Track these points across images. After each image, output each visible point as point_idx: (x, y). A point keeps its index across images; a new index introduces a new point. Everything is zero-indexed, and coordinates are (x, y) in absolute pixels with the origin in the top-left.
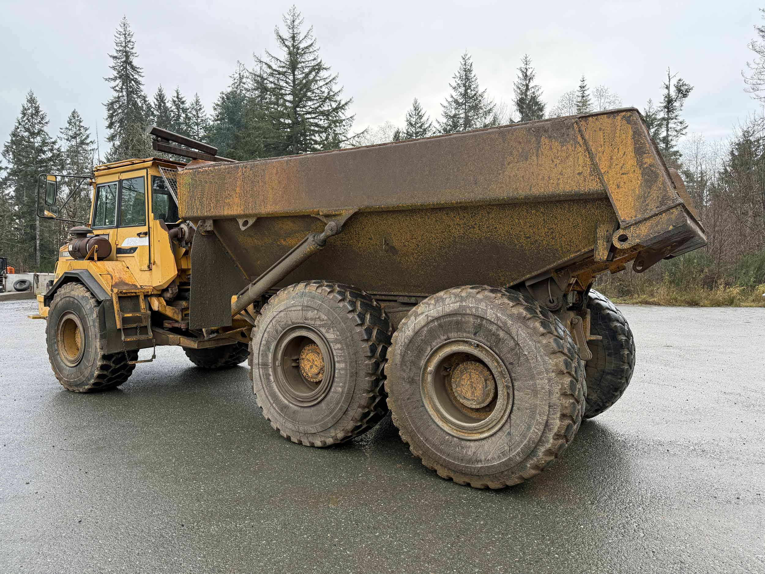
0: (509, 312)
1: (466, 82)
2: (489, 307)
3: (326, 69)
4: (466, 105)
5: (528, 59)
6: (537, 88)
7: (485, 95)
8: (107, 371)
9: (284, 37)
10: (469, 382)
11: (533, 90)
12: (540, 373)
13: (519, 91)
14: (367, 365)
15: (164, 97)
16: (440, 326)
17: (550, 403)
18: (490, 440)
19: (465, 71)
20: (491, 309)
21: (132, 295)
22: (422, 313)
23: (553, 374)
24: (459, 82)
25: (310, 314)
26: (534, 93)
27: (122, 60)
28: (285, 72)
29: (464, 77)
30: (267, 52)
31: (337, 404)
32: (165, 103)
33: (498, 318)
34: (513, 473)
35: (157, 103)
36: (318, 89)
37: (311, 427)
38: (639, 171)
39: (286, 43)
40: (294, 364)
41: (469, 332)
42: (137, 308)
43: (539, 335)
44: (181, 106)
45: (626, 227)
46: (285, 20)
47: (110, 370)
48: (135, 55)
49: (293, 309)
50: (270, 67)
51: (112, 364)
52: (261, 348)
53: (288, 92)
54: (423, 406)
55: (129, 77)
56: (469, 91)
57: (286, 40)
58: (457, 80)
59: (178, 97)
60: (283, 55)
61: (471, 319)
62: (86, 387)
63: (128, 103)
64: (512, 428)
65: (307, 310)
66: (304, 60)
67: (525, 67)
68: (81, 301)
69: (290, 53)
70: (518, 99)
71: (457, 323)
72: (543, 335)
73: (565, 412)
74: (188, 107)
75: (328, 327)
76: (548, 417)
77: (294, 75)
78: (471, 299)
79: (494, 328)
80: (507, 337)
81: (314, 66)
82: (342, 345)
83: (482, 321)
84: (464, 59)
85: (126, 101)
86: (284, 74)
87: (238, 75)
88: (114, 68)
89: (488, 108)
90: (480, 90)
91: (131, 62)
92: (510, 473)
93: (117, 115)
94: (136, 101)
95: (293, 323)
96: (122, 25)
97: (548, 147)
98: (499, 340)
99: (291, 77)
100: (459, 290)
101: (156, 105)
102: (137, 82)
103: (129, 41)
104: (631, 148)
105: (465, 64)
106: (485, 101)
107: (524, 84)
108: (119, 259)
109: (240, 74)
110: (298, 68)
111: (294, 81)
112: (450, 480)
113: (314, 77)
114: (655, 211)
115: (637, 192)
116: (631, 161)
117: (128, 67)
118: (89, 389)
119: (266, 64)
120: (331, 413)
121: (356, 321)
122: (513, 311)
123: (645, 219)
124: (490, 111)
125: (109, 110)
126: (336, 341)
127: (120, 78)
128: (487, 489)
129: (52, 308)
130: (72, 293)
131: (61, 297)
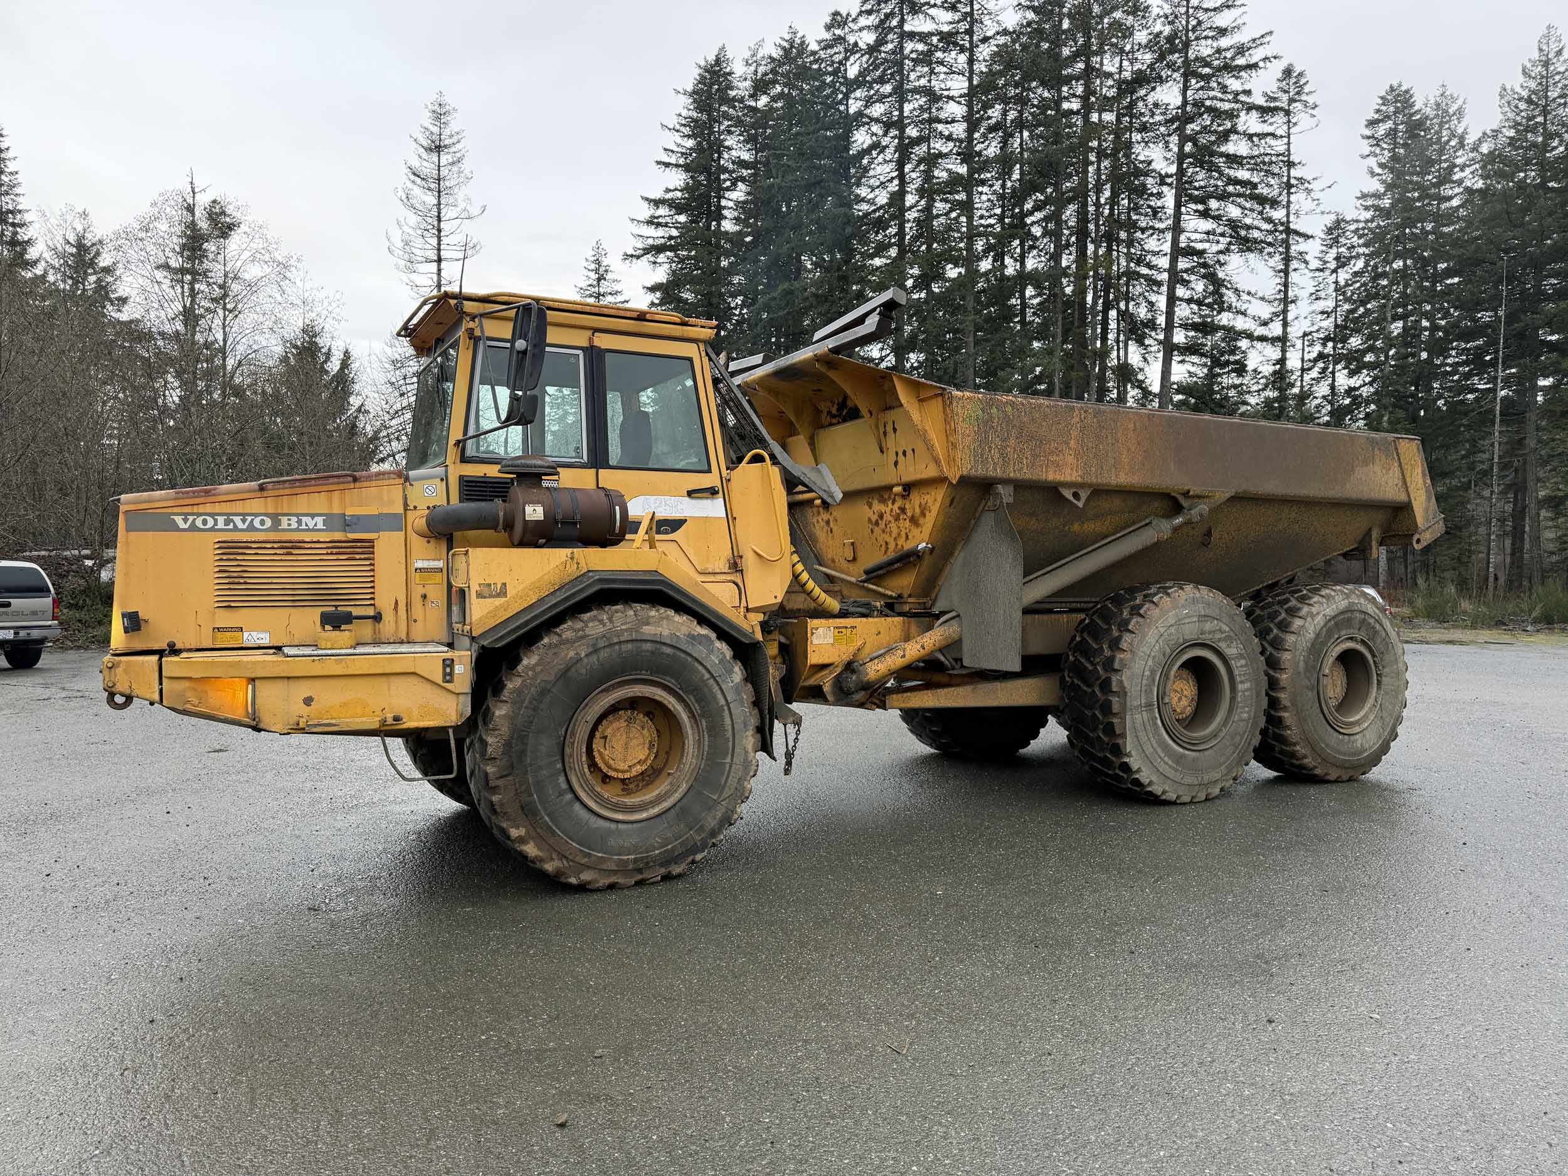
25: (1208, 626)
41: (1354, 628)
45: (1420, 532)
65: (1205, 621)
75: (1231, 640)
79: (1372, 621)
82: (1246, 660)
83: (1365, 615)
95: (1186, 641)
104: (1420, 469)
115: (1424, 505)
123: (1429, 527)
126: (1241, 656)
129: (534, 678)
130: (647, 629)
131: (594, 645)
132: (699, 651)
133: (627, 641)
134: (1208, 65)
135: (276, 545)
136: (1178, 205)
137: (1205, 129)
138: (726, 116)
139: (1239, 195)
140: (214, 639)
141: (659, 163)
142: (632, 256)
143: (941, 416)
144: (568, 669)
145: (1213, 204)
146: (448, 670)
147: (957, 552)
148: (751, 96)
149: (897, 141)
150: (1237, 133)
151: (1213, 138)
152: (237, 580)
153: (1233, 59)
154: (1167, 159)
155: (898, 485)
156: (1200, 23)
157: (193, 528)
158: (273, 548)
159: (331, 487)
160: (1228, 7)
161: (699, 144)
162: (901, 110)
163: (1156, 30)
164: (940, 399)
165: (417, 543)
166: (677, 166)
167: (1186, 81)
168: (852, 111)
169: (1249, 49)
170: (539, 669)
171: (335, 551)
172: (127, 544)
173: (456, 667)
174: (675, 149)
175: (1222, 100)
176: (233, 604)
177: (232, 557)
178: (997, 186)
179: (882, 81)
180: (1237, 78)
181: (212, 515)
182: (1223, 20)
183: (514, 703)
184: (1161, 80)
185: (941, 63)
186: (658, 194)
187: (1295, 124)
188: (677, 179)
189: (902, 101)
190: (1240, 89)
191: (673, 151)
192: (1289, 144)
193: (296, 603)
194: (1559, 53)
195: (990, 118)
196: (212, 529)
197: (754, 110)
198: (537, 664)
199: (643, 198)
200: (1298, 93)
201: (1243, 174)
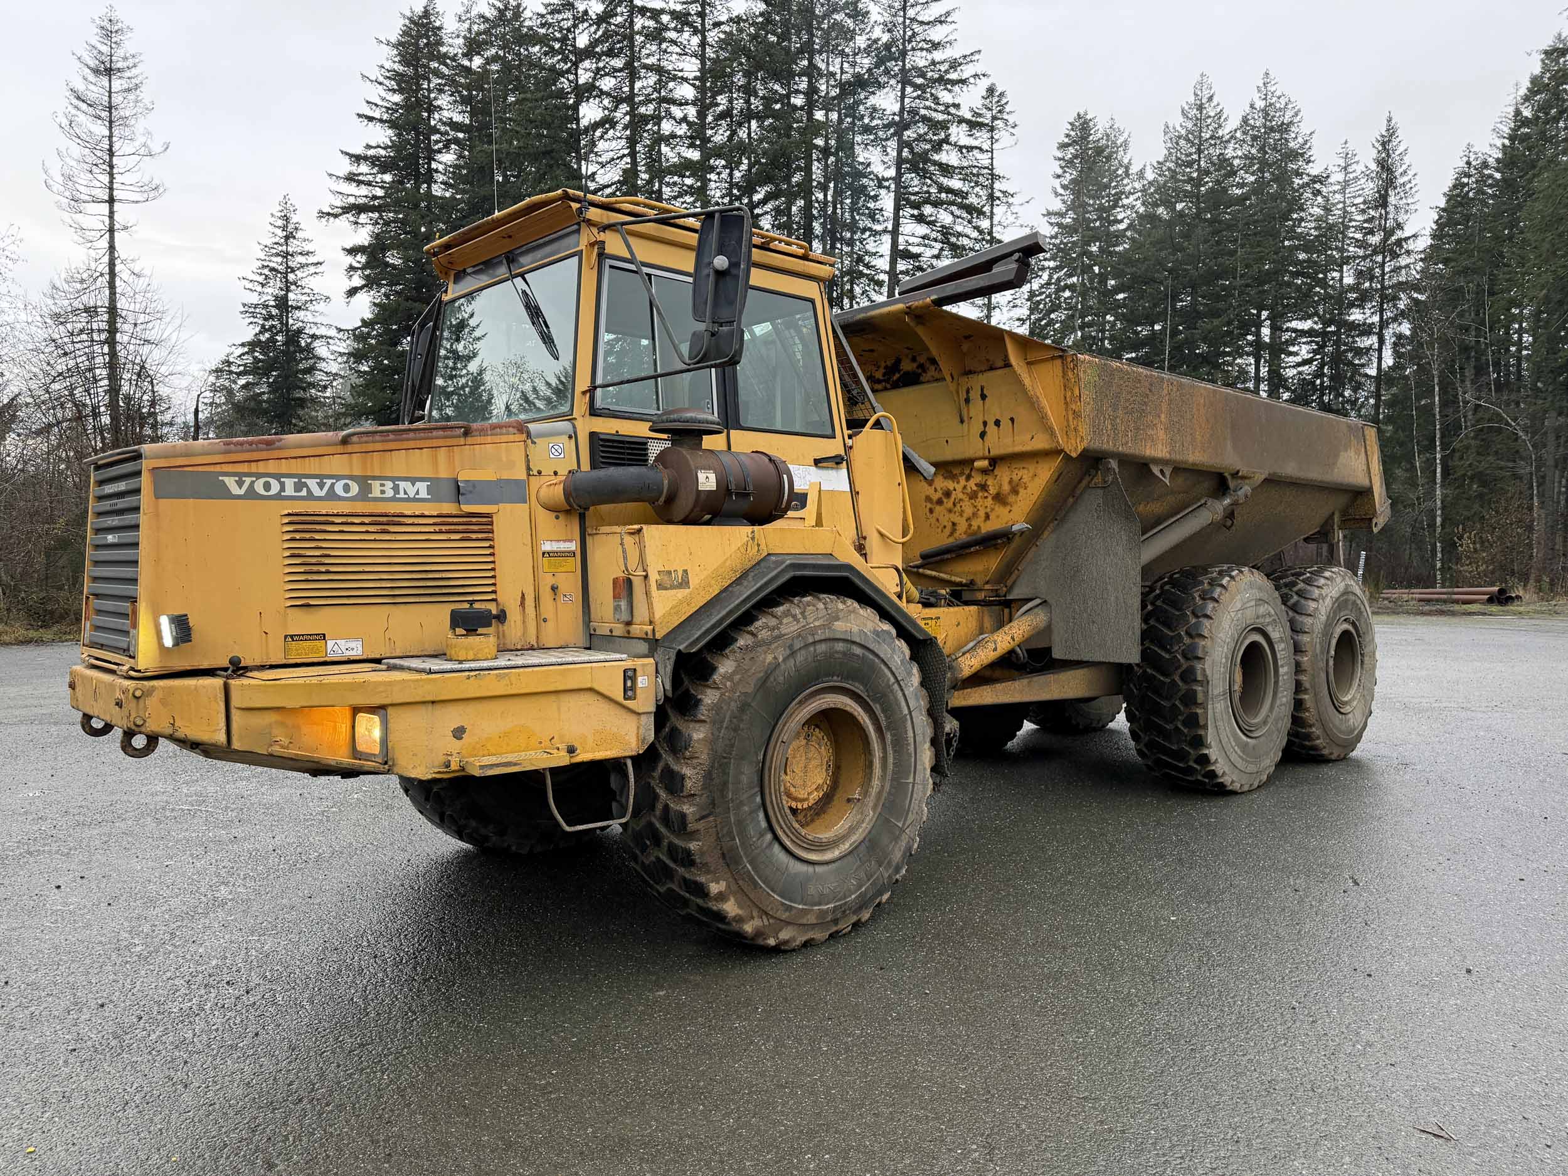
16: (1338, 606)
52: (1221, 670)
65: (1260, 605)
68: (873, 646)
95: (1248, 626)
126: (1281, 639)
129: (733, 690)
130: (839, 626)
131: (791, 647)
132: (884, 650)
133: (821, 641)
134: (923, 75)
135: (367, 520)
136: (897, 208)
137: (920, 138)
138: (437, 73)
139: (953, 203)
140: (286, 651)
141: (360, 116)
142: (329, 214)
143: (1059, 381)
144: (767, 677)
145: (928, 210)
146: (629, 684)
147: (1046, 533)
148: (464, 55)
149: (628, 118)
150: (950, 144)
151: (928, 146)
152: (315, 568)
153: (947, 72)
154: (884, 163)
155: (984, 458)
156: (914, 35)
157: (251, 494)
158: (362, 524)
159: (435, 443)
160: (941, 22)
161: (407, 99)
162: (632, 88)
163: (874, 36)
164: (1058, 362)
165: (544, 518)
166: (381, 121)
167: (903, 90)
168: (581, 81)
169: (960, 65)
170: (737, 678)
171: (444, 528)
172: (157, 515)
173: (640, 679)
174: (380, 103)
175: (936, 110)
176: (312, 602)
177: (307, 536)
178: (725, 174)
179: (610, 53)
180: (950, 91)
181: (278, 477)
182: (937, 34)
183: (714, 722)
184: (880, 86)
185: (673, 42)
186: (359, 150)
187: (997, 140)
188: (382, 136)
189: (633, 76)
190: (951, 101)
191: (376, 105)
192: (992, 159)
193: (395, 599)
194: (1210, 99)
195: (718, 105)
196: (278, 497)
197: (468, 70)
198: (734, 673)
199: (342, 152)
200: (1000, 112)
201: (955, 183)
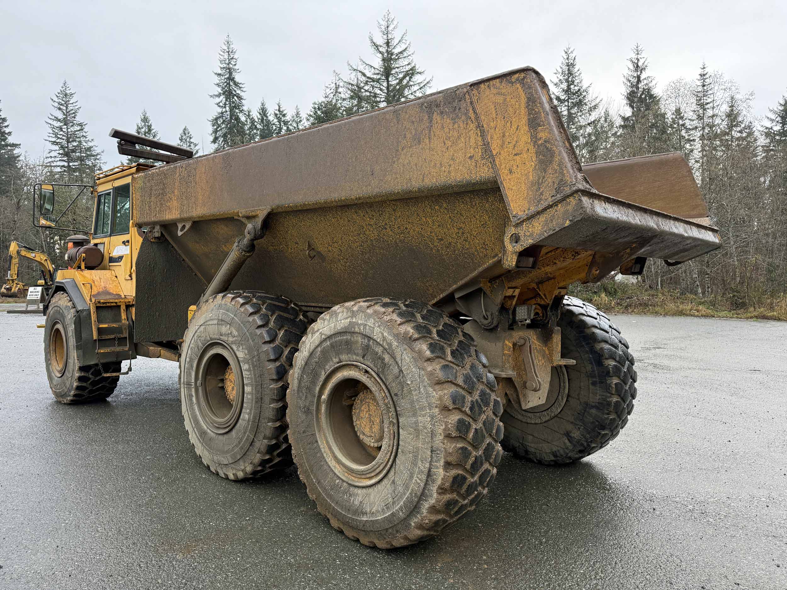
0: (395, 332)
1: (569, 77)
2: (377, 325)
3: (420, 73)
4: (568, 102)
5: (639, 48)
6: (650, 80)
7: (590, 90)
8: (86, 382)
9: (378, 43)
10: (367, 414)
11: (645, 82)
12: (422, 409)
13: (629, 84)
14: (271, 389)
15: (266, 110)
16: (332, 346)
17: (432, 447)
18: (376, 489)
19: (568, 66)
20: (379, 326)
21: (112, 304)
22: (318, 331)
23: (437, 410)
24: (561, 78)
26: (647, 84)
27: (226, 77)
28: (380, 79)
29: (567, 72)
30: (361, 60)
31: (245, 433)
32: (267, 117)
33: (384, 339)
34: (397, 531)
35: (259, 117)
36: (412, 94)
37: (224, 457)
38: (533, 150)
39: (381, 49)
40: (220, 385)
41: (357, 355)
42: (117, 318)
43: (423, 360)
44: (283, 119)
45: (518, 224)
46: (380, 26)
47: (89, 382)
48: (238, 71)
49: (210, 323)
50: (364, 75)
51: (91, 376)
52: (186, 365)
53: (382, 100)
54: (317, 442)
55: (232, 93)
56: (572, 87)
57: (381, 46)
58: (559, 76)
59: (279, 111)
60: (377, 62)
61: (360, 339)
62: (69, 398)
63: (231, 118)
64: (396, 474)
65: (222, 325)
66: (397, 66)
67: (636, 57)
68: (64, 310)
69: (384, 60)
70: (628, 92)
71: (347, 343)
72: (429, 360)
73: (449, 459)
74: (289, 120)
75: (239, 344)
76: (430, 464)
77: (388, 81)
78: (361, 315)
79: (379, 350)
80: (391, 362)
81: (407, 71)
82: (249, 365)
83: (369, 341)
84: (566, 52)
85: (229, 116)
86: (378, 81)
87: (334, 85)
88: (218, 85)
89: (593, 104)
90: (585, 85)
91: (234, 78)
92: (395, 532)
93: (221, 129)
94: (238, 116)
95: (211, 339)
96: (226, 43)
97: (440, 127)
98: (384, 366)
99: (385, 84)
100: (352, 303)
101: (259, 119)
102: (240, 98)
103: (232, 58)
104: (524, 121)
105: (568, 59)
106: (590, 98)
107: (635, 75)
108: (111, 268)
109: (336, 84)
110: (392, 74)
111: (388, 88)
112: (341, 532)
113: (408, 82)
114: (550, 201)
115: (531, 177)
116: (524, 137)
117: (231, 83)
118: (72, 401)
119: (360, 72)
120: (239, 443)
121: (263, 337)
122: (400, 329)
123: (539, 213)
124: (595, 107)
125: (213, 126)
126: (245, 361)
127: (223, 94)
128: (374, 548)
130: (59, 302)
131: (52, 307)
